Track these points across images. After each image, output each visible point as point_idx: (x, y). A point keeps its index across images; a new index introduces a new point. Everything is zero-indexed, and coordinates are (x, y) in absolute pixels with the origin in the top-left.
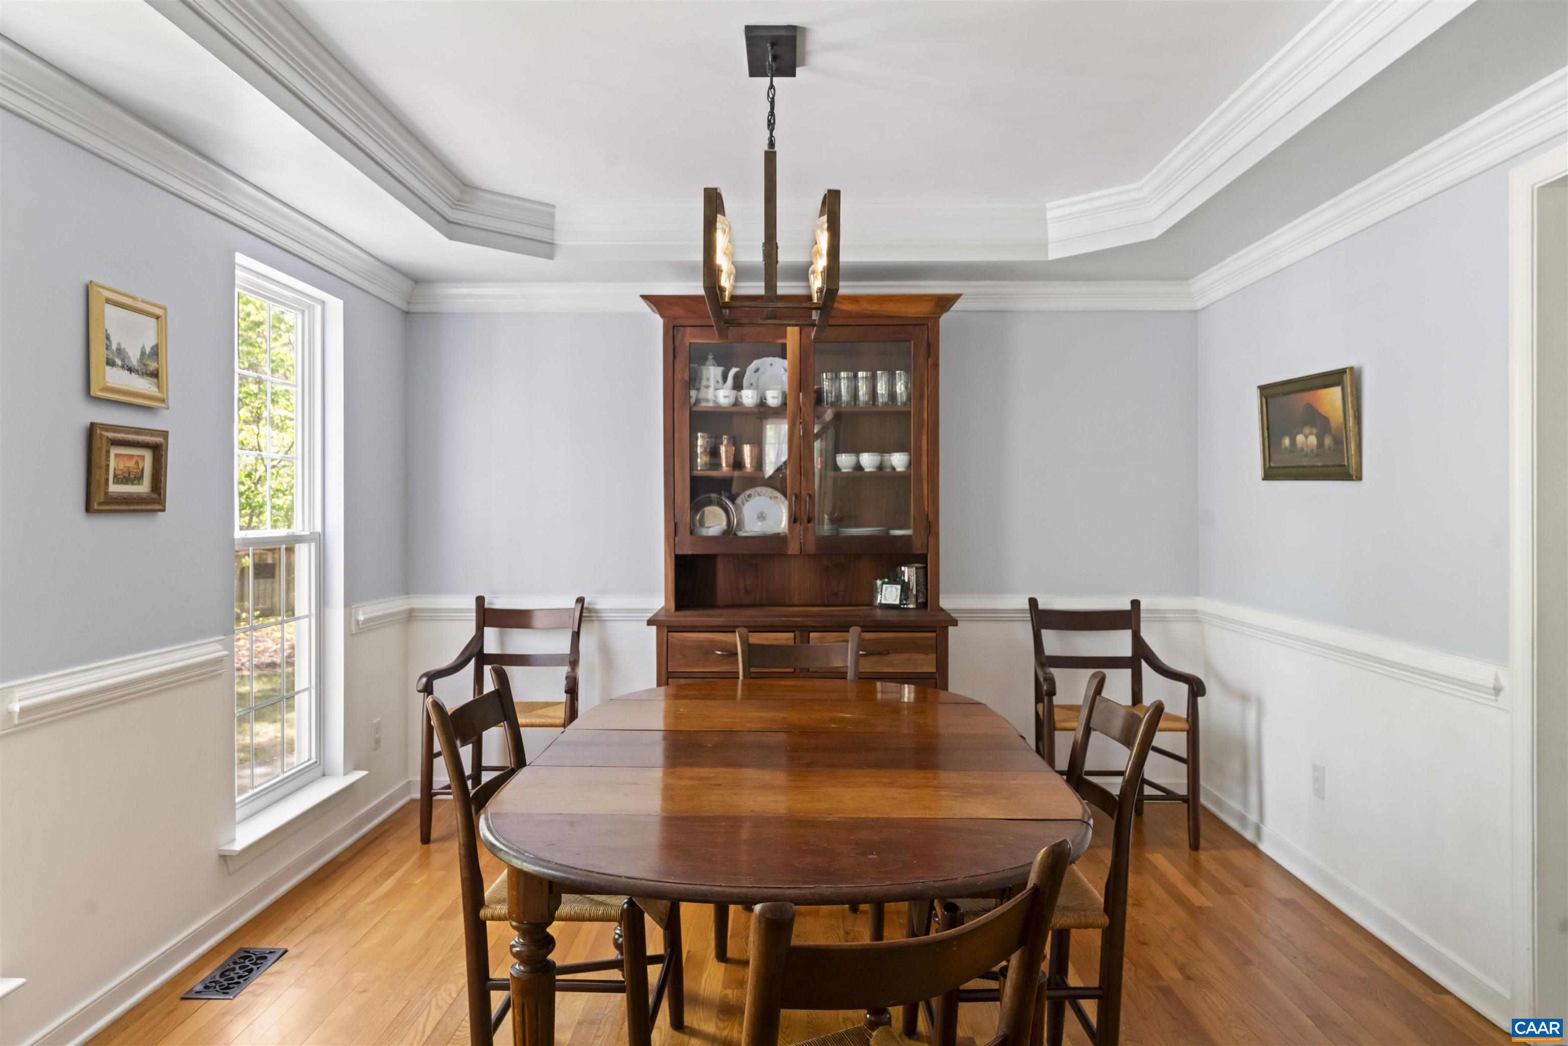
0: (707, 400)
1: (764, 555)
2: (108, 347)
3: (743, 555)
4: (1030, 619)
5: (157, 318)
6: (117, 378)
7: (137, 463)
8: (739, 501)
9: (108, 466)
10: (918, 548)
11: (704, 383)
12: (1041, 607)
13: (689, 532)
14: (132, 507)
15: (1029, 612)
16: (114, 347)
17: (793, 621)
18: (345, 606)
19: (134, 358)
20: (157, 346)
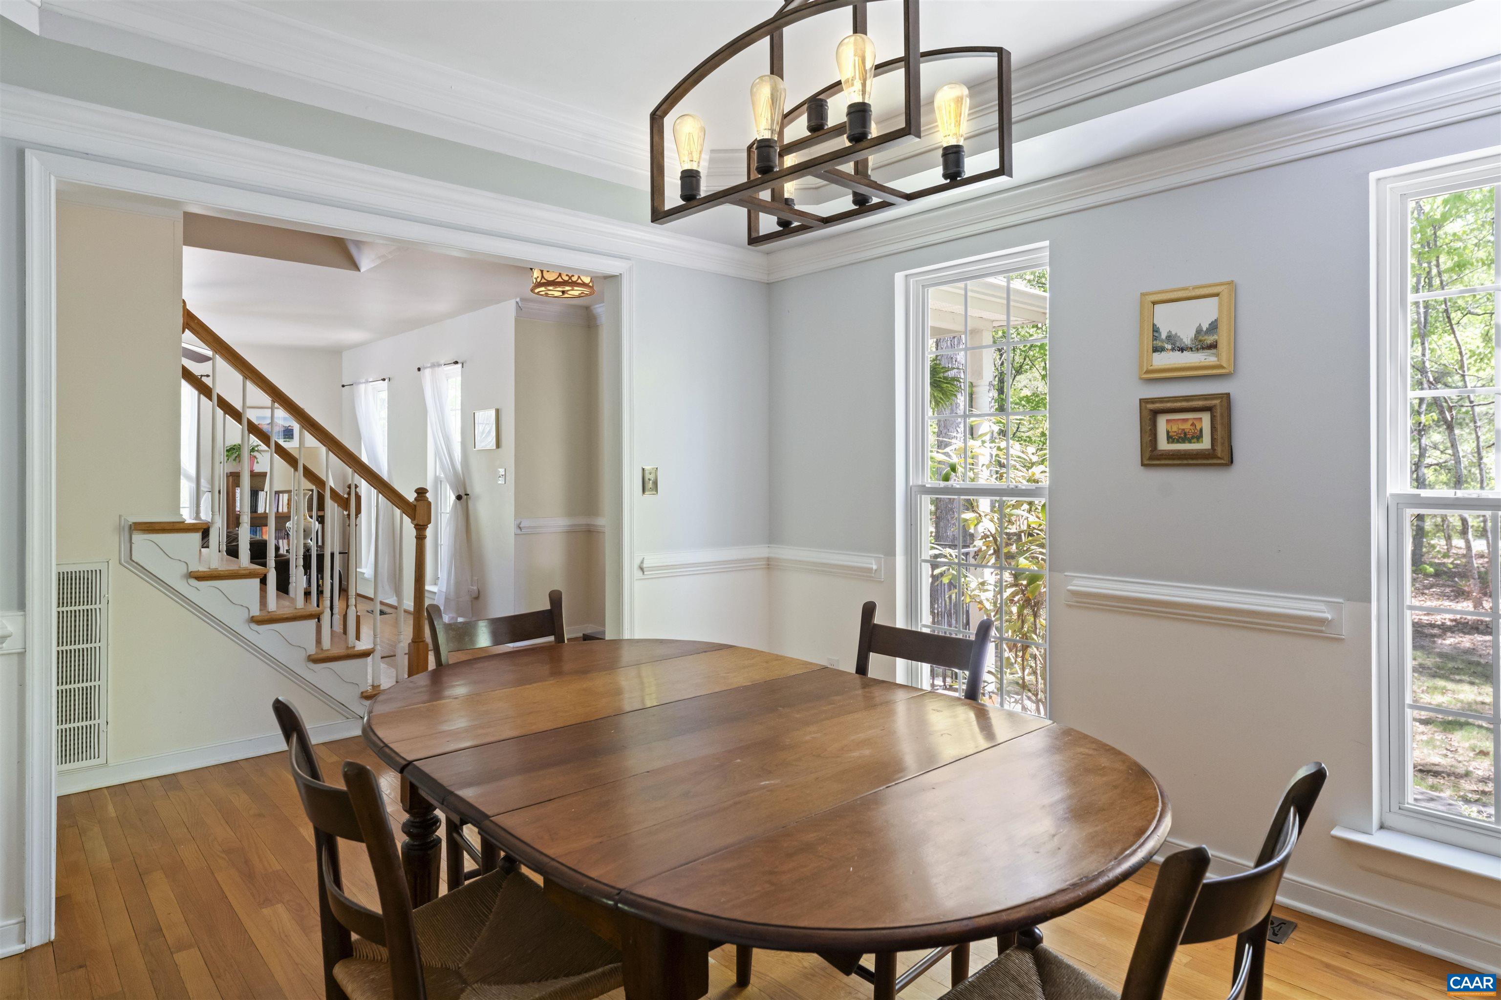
2: (1155, 338)
5: (1217, 295)
6: (1166, 360)
7: (1193, 425)
9: (1159, 430)
14: (1190, 462)
16: (1164, 336)
19: (1187, 336)
20: (1217, 321)
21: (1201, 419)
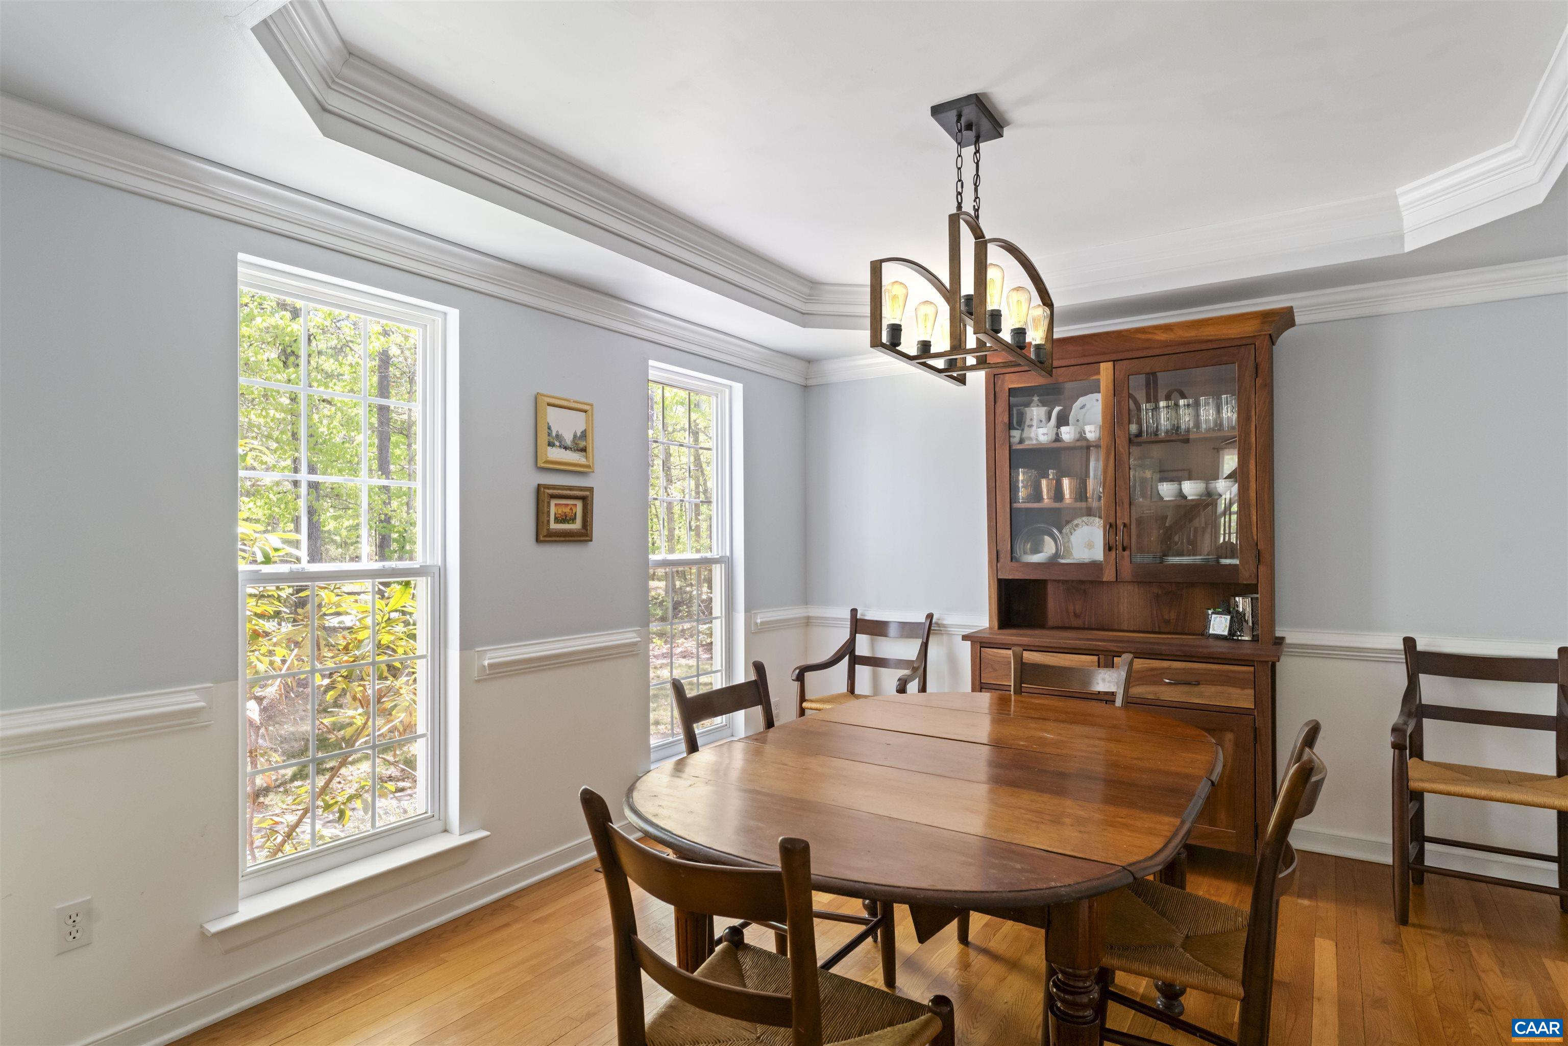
0: (1030, 439)
1: (1092, 582)
2: (549, 435)
3: (1073, 581)
4: (1404, 661)
5: (586, 412)
6: (556, 454)
7: (571, 509)
8: (1066, 530)
9: (549, 512)
10: (1245, 577)
11: (1028, 422)
12: (1420, 647)
13: (1009, 559)
14: (567, 539)
15: (1403, 652)
16: (554, 434)
17: (1096, 645)
18: (746, 611)
19: (568, 439)
20: (585, 431)
21: (576, 505)
